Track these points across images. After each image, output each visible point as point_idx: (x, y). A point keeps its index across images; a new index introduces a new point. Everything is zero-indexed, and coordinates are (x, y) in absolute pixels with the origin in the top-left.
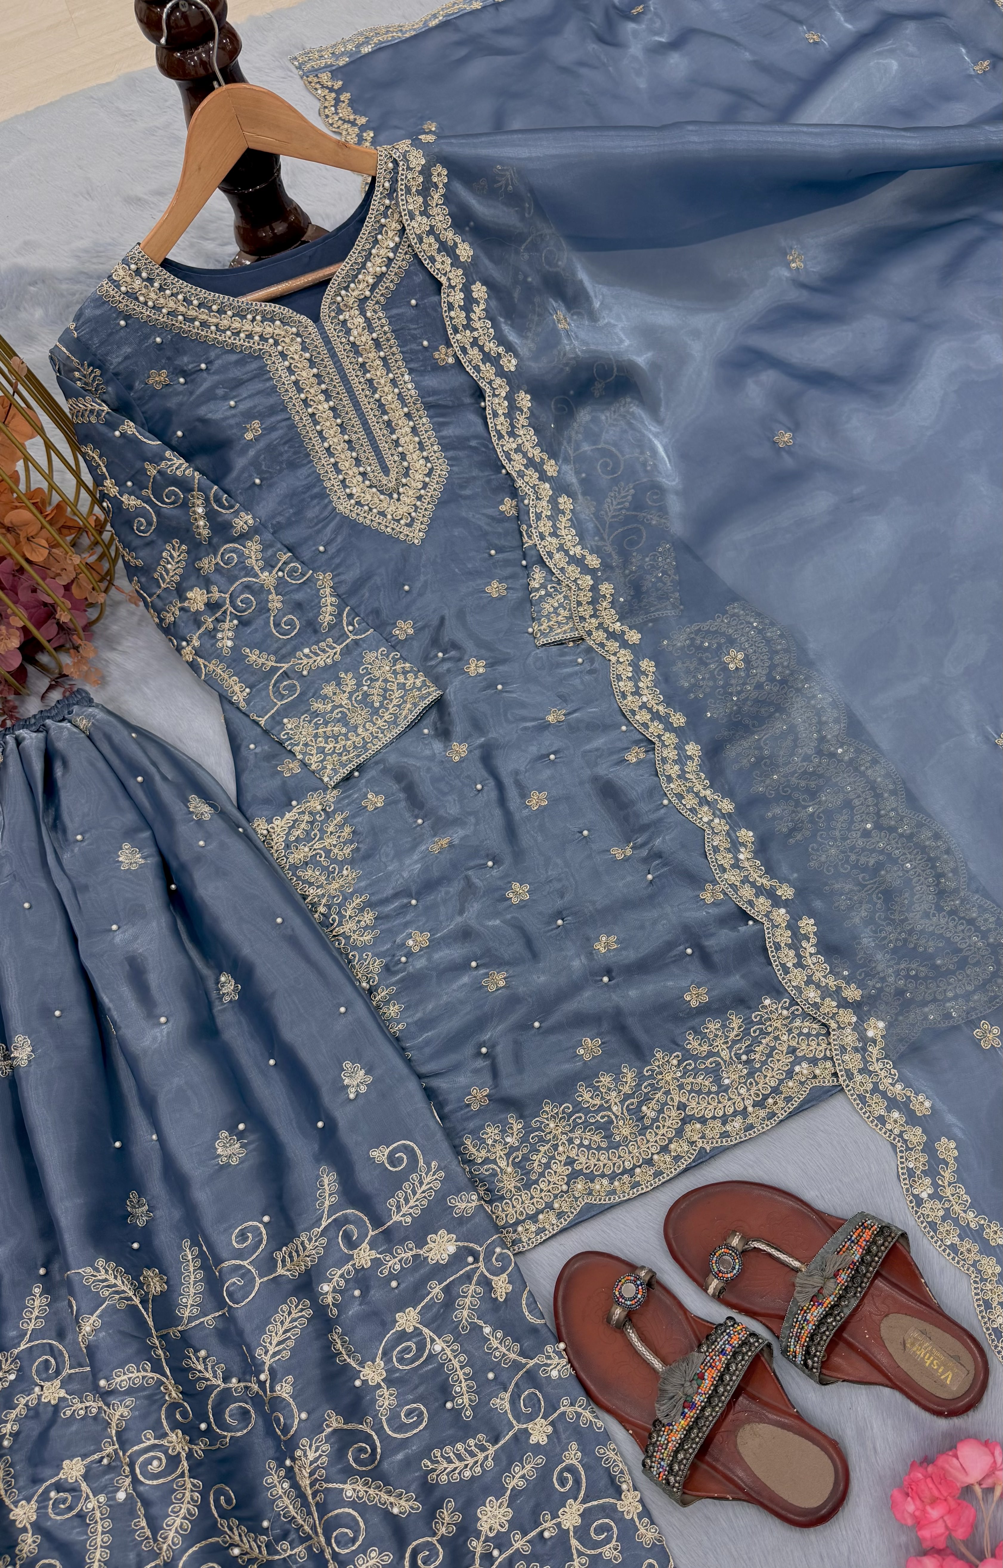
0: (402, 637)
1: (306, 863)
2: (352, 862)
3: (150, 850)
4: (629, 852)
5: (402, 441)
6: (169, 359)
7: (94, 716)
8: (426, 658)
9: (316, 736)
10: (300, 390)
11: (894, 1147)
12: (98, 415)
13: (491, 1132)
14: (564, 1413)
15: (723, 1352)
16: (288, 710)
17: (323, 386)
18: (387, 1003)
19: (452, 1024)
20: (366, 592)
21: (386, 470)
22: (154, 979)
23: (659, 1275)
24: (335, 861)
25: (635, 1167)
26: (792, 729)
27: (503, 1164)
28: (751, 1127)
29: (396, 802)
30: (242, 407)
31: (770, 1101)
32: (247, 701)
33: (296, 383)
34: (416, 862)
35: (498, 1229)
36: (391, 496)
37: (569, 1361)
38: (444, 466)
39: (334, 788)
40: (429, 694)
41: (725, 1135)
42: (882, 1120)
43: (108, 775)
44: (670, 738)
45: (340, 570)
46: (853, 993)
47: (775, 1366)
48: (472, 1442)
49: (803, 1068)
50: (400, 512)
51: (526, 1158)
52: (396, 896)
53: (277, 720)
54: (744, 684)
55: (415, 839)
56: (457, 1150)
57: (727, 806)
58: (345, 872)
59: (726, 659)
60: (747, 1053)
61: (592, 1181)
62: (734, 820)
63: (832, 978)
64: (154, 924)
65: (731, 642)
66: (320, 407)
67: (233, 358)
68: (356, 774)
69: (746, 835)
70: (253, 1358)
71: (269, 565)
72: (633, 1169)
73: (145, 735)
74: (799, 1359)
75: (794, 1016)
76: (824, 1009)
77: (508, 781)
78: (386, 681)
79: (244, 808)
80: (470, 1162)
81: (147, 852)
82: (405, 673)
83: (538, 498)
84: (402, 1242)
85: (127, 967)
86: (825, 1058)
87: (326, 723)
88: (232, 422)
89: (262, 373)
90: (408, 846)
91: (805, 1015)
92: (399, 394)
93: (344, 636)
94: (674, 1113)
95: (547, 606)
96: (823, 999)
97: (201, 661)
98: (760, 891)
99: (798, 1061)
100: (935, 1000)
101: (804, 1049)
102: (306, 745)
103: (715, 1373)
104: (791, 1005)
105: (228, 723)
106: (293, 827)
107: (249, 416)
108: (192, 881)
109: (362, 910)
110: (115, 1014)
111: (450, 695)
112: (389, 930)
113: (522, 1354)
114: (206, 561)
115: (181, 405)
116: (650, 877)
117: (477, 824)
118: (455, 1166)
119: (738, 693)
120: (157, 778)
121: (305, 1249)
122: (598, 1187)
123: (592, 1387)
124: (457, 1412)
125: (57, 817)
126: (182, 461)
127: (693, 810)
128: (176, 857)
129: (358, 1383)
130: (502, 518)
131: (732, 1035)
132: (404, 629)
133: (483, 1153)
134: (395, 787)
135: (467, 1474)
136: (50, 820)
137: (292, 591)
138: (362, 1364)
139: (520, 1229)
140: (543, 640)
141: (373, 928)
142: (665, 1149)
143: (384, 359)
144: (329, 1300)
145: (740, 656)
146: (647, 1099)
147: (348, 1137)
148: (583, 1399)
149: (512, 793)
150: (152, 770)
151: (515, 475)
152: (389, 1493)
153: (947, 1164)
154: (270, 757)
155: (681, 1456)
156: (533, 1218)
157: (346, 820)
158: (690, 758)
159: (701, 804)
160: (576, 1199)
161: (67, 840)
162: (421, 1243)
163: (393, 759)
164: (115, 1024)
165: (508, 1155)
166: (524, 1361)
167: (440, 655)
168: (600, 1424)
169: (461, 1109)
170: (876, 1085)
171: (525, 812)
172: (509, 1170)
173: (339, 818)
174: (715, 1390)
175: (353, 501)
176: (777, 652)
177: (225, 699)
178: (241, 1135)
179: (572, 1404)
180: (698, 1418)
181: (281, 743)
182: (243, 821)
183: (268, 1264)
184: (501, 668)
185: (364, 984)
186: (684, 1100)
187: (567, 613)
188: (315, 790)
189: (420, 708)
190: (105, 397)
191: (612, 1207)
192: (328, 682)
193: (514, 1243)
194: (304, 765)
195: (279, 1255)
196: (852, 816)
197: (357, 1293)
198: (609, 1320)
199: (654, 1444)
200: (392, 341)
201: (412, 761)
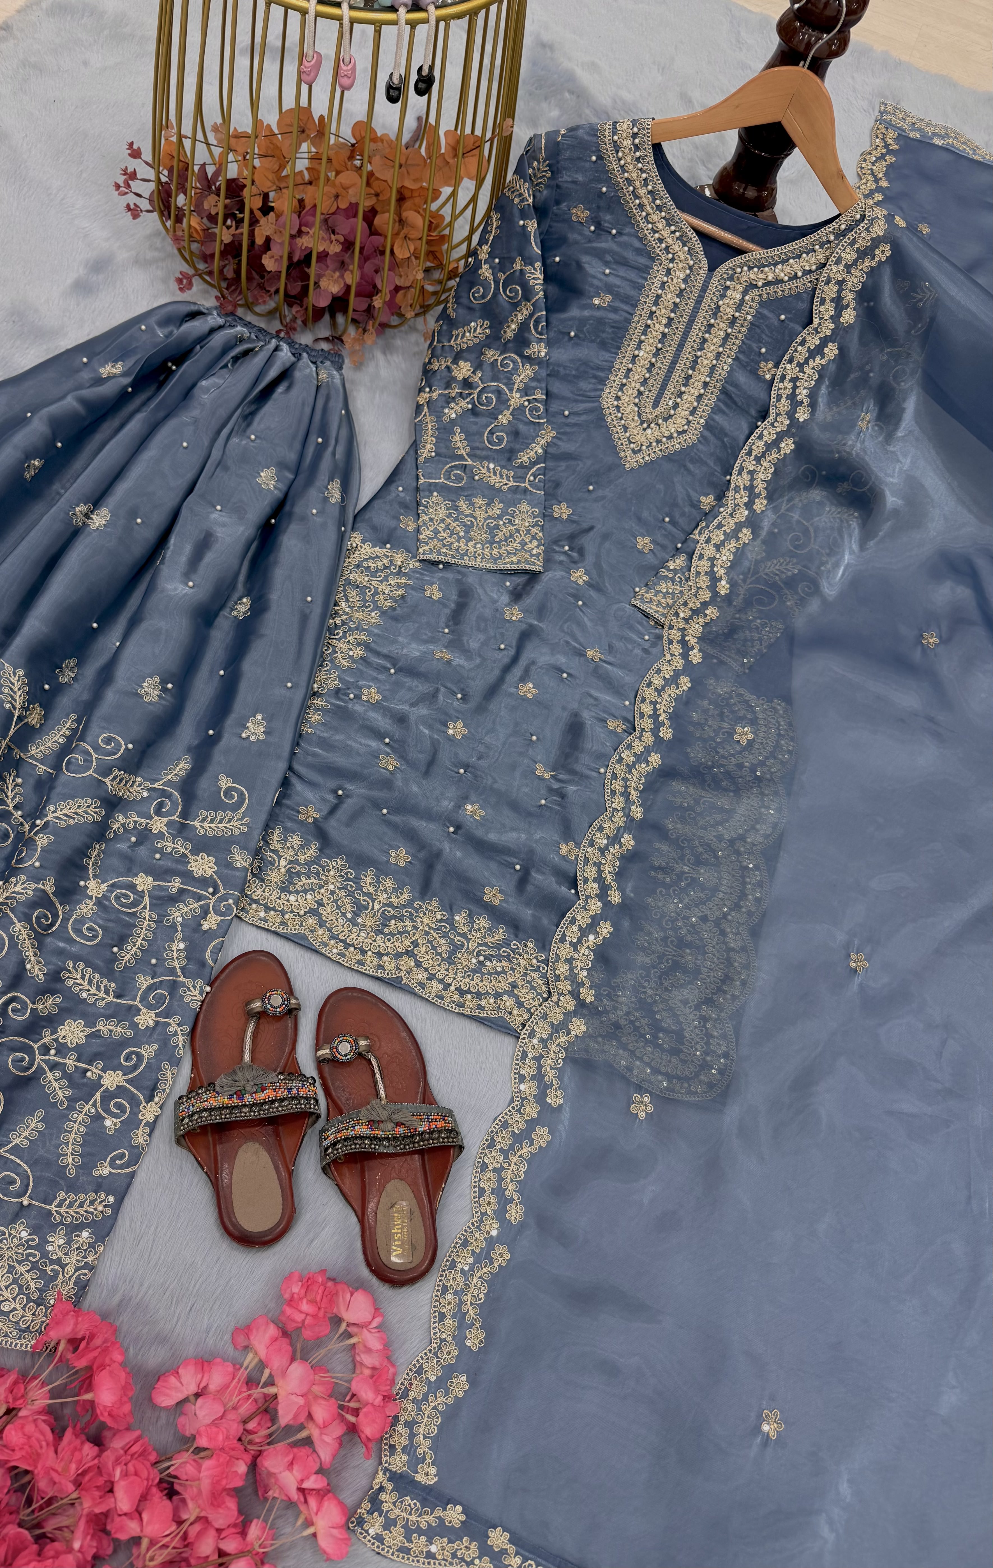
0: (556, 515)
1: (358, 587)
2: (383, 613)
3: (283, 487)
4: (547, 776)
5: (685, 396)
6: (599, 207)
7: (333, 378)
8: (556, 542)
9: (443, 521)
10: (656, 303)
11: (512, 1101)
12: (522, 201)
13: (295, 840)
14: (169, 1024)
15: (289, 1090)
16: (444, 490)
17: (673, 315)
18: (317, 710)
19: (339, 760)
20: (563, 465)
21: (656, 404)
22: (209, 557)
23: (301, 1014)
24: (375, 602)
25: (353, 945)
26: (730, 813)
27: (283, 863)
28: (442, 998)
29: (445, 606)
30: (612, 280)
31: (469, 996)
32: (426, 461)
33: (659, 297)
34: (419, 651)
35: (242, 892)
36: (642, 422)
37: (203, 1002)
38: (695, 438)
39: (420, 561)
40: (534, 564)
41: (422, 985)
42: (522, 1079)
43: (306, 420)
44: (648, 738)
45: (564, 437)
46: (587, 995)
47: (309, 1131)
48: (105, 981)
49: (508, 1002)
50: (638, 438)
51: (298, 874)
52: (386, 657)
53: (431, 488)
54: (733, 755)
55: (433, 638)
56: (267, 827)
57: (637, 812)
58: (373, 614)
59: (739, 729)
60: (487, 958)
61: (321, 926)
62: (631, 825)
63: (585, 973)
64: (241, 529)
65: (753, 722)
66: (657, 326)
67: (637, 244)
68: (441, 566)
69: (628, 840)
70: (44, 807)
71: (526, 391)
72: (350, 945)
73: (349, 419)
74: (326, 1143)
75: (537, 969)
76: (560, 985)
77: (523, 662)
78: (518, 531)
79: (358, 519)
80: (267, 843)
81: (280, 486)
82: (534, 537)
83: (731, 515)
84: (186, 839)
85: (202, 536)
86: (529, 1010)
87: (456, 519)
88: (596, 282)
89: (644, 271)
90: (425, 637)
91: (545, 976)
92: (714, 366)
93: (523, 479)
94: (407, 942)
95: (664, 585)
96: (566, 979)
97: (426, 409)
98: (600, 879)
99: (511, 994)
100: (632, 1053)
101: (521, 992)
102: (431, 520)
103: (272, 1096)
104: (542, 961)
105: (402, 461)
106: (373, 558)
107: (609, 289)
108: (287, 527)
109: (359, 644)
110: (169, 553)
111: (545, 578)
112: (361, 672)
113: (183, 969)
114: (492, 352)
115: (576, 243)
116: (543, 802)
117: (478, 666)
118: (257, 834)
119: (723, 757)
120: (330, 449)
121: (132, 786)
122: (320, 933)
123: (199, 1029)
124: (114, 958)
125: (253, 414)
126: (541, 277)
127: (613, 793)
128: (293, 505)
129: (82, 883)
130: (695, 505)
131: (489, 939)
132: (562, 511)
133: (278, 847)
134: (454, 597)
135: (84, 995)
136: (248, 411)
137: (520, 420)
138: (95, 877)
139: (254, 906)
140: (638, 603)
141: (355, 661)
142: (380, 955)
143: (728, 335)
144: (115, 827)
145: (750, 736)
146: (401, 919)
147: (218, 755)
148: (187, 1028)
149: (517, 671)
150: (332, 442)
151: (733, 486)
152: (35, 955)
153: (532, 1144)
154: (404, 506)
155: (205, 1114)
156: (267, 909)
157: (406, 586)
158: (648, 762)
159: (622, 794)
160: (301, 925)
161: (244, 431)
162: (195, 851)
163: (471, 580)
164: (164, 558)
165: (291, 862)
166: (179, 973)
167: (567, 548)
168: (182, 1051)
169: (293, 809)
170: (541, 1056)
171: (513, 690)
172: (283, 870)
173: (403, 580)
174: (262, 1104)
175: (616, 403)
176: (775, 758)
177: (415, 446)
178: (164, 690)
179: (179, 1025)
180: (237, 1107)
181: (418, 504)
182: (349, 526)
183: (106, 771)
184: (593, 593)
185: (315, 686)
186: (420, 942)
187: (670, 602)
188: (408, 551)
189: (520, 566)
190: (538, 194)
191: (316, 951)
192: (484, 497)
193: (243, 909)
194: (418, 531)
195: (116, 772)
196: (709, 899)
197: (133, 839)
198: (248, 1003)
199: (198, 1094)
200: (744, 329)
201: (480, 591)
